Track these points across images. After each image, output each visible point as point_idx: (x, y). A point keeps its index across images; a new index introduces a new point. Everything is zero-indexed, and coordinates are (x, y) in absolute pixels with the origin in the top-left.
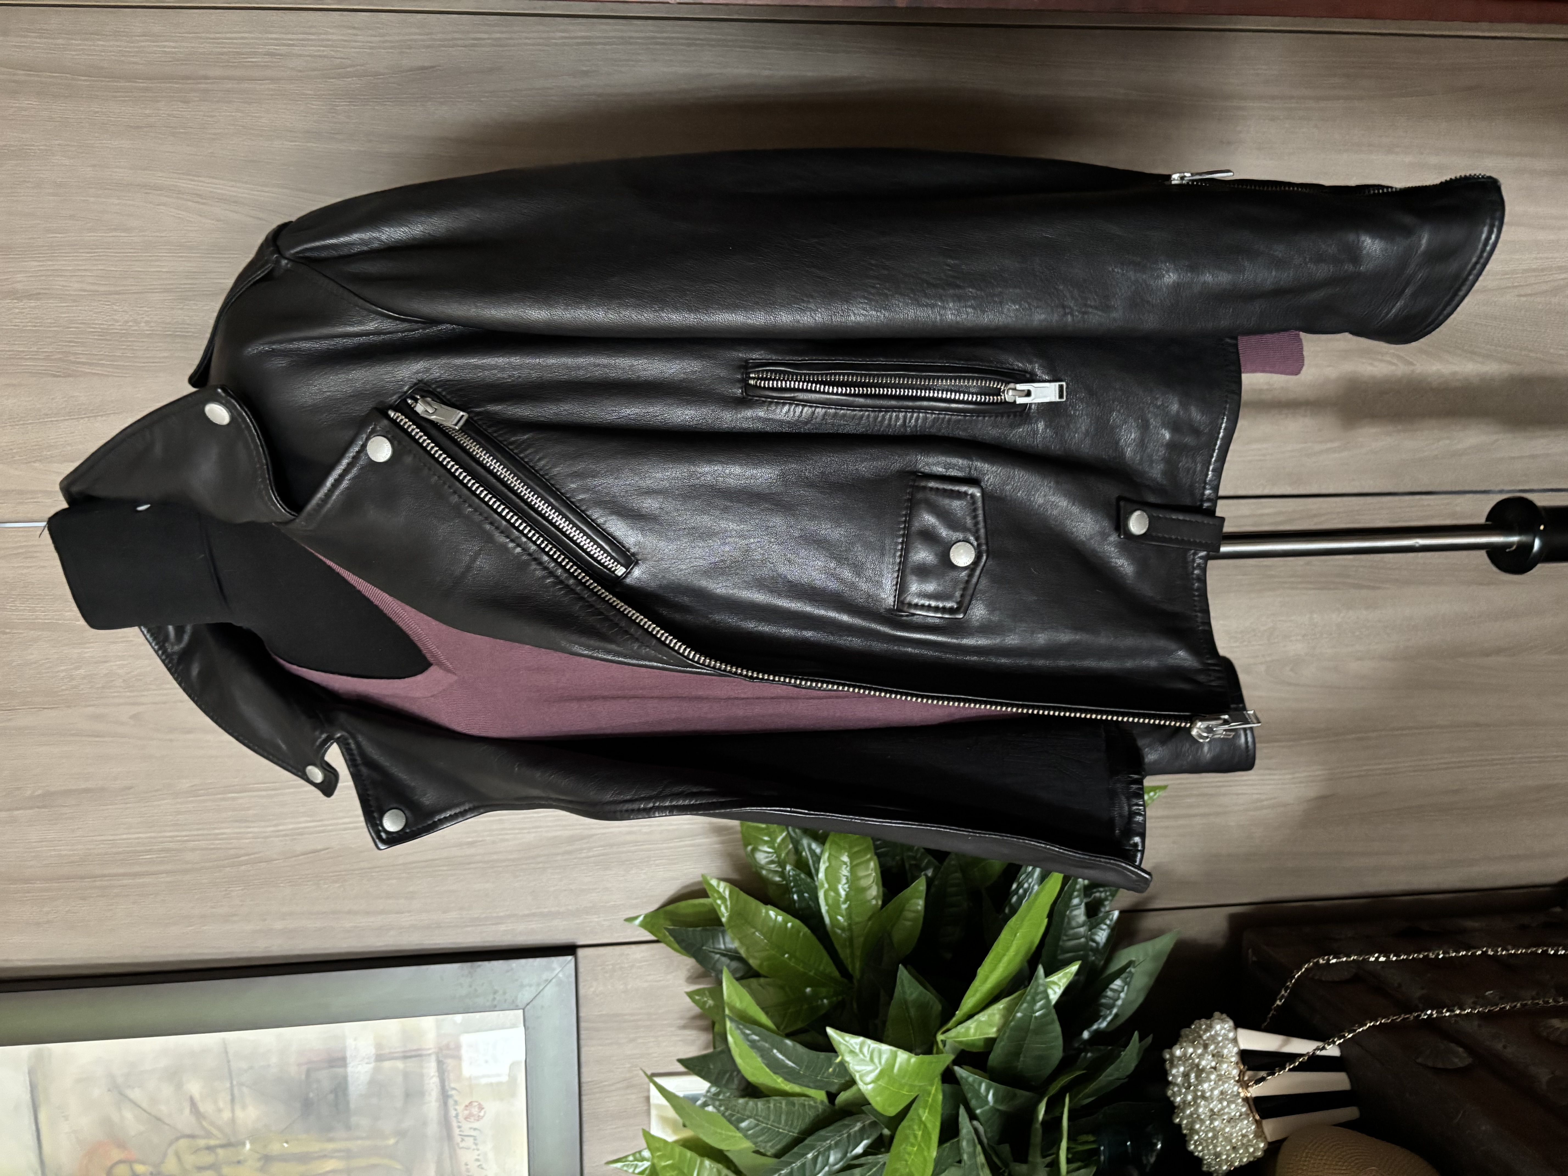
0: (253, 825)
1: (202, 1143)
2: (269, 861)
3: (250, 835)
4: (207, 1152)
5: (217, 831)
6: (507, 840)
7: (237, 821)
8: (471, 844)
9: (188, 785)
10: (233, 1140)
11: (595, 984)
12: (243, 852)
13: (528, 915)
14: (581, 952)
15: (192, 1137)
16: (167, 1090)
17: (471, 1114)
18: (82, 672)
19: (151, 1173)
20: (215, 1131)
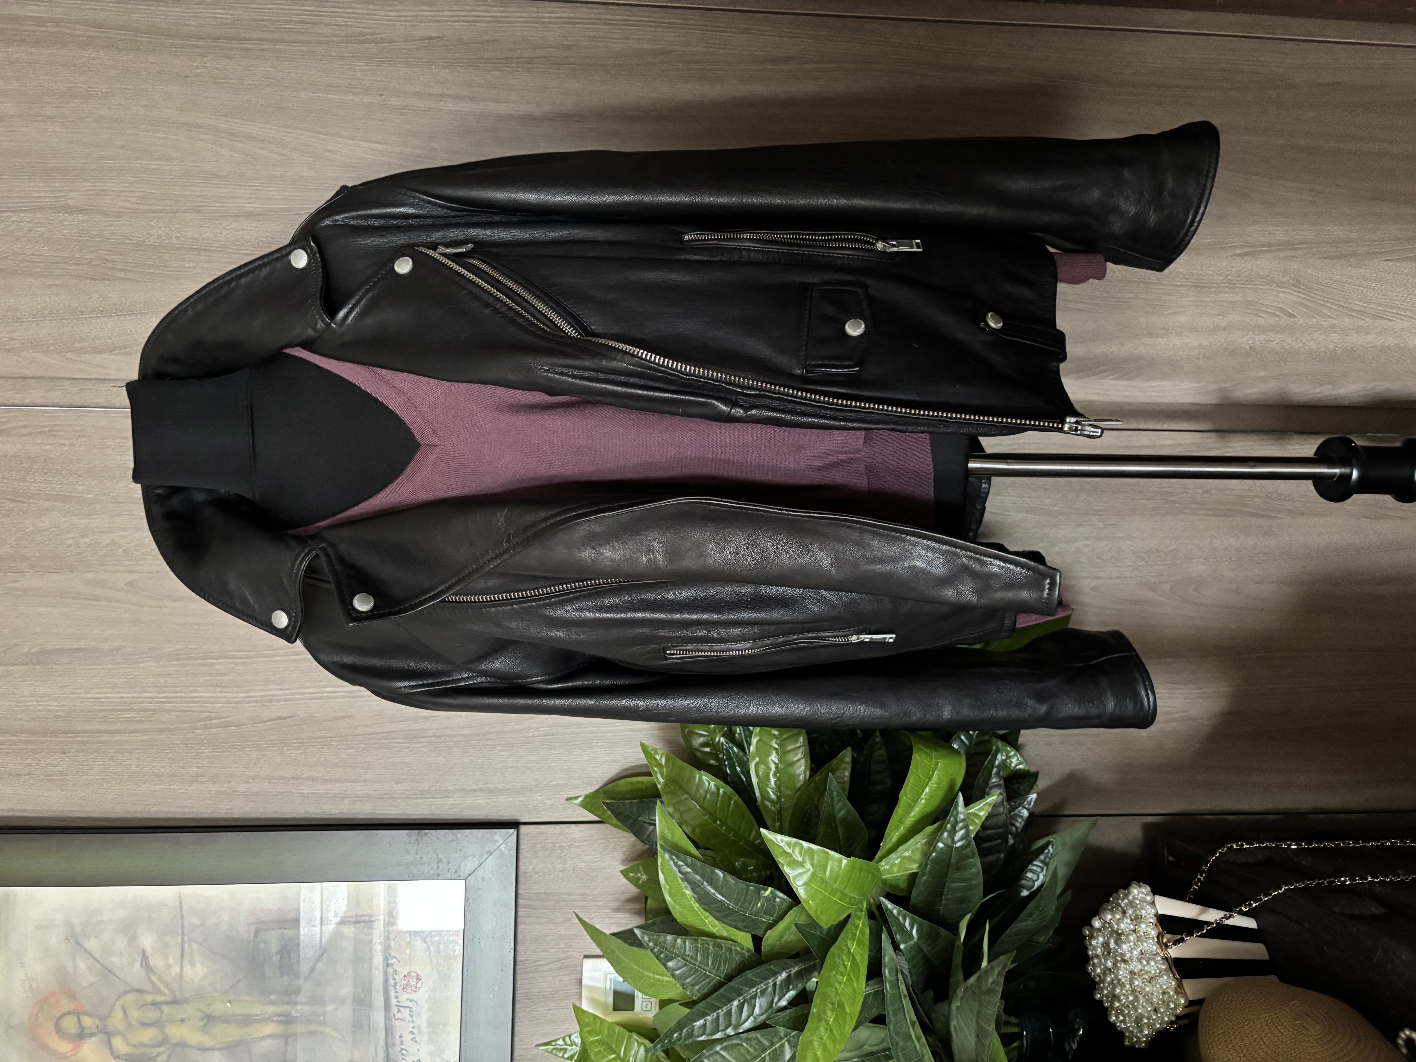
0: (227, 690)
2: (238, 725)
3: (224, 700)
4: (154, 1007)
5: (194, 695)
7: (212, 686)
9: (170, 649)
10: (178, 996)
11: (534, 861)
12: (214, 715)
13: (475, 790)
14: (523, 829)
15: (140, 991)
16: (121, 942)
17: (409, 985)
18: (87, 540)
19: (97, 1027)
20: (163, 988)
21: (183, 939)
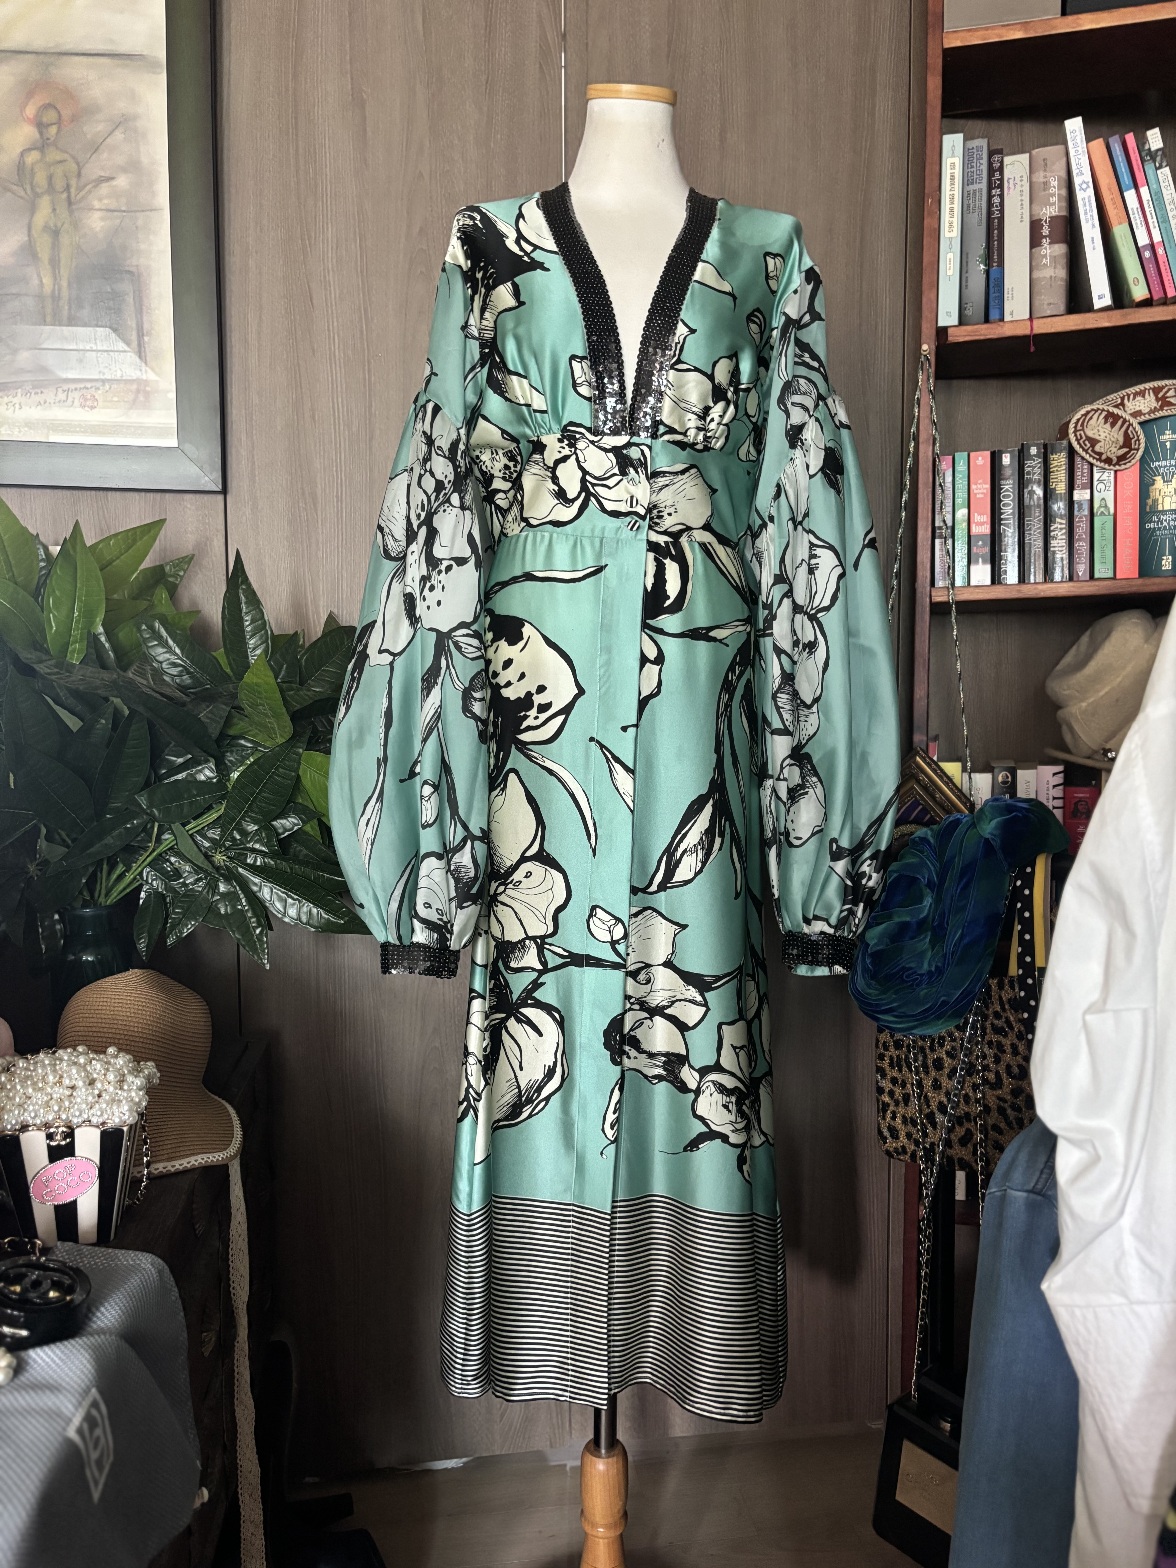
0: (334, 252)
1: (73, 182)
2: (304, 261)
3: (326, 250)
4: (65, 185)
5: (330, 226)
6: (315, 446)
7: (337, 241)
8: (313, 417)
10: (74, 207)
11: (193, 507)
12: (313, 242)
13: (253, 458)
14: (220, 497)
15: (79, 175)
16: (120, 160)
17: (86, 400)
18: (456, 142)
19: (48, 139)
20: (82, 193)
21: (124, 211)
